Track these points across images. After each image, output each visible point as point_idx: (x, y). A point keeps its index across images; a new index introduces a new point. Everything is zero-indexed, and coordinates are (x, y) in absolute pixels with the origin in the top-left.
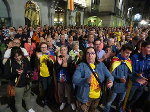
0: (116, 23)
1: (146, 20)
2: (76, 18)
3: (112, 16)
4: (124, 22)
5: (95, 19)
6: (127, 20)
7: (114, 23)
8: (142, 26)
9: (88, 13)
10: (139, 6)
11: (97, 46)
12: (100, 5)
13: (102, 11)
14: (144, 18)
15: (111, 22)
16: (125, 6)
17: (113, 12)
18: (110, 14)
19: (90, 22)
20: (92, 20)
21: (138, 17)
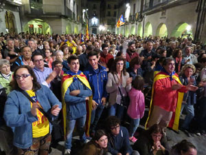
0: (70, 29)
1: (104, 25)
3: (63, 20)
4: (80, 27)
5: (39, 23)
6: (83, 25)
7: (65, 28)
8: (101, 32)
9: (26, 13)
12: (44, 3)
13: (47, 11)
14: (102, 22)
15: (63, 28)
16: (77, 7)
17: (63, 14)
18: (60, 16)
20: (36, 24)
21: (95, 21)
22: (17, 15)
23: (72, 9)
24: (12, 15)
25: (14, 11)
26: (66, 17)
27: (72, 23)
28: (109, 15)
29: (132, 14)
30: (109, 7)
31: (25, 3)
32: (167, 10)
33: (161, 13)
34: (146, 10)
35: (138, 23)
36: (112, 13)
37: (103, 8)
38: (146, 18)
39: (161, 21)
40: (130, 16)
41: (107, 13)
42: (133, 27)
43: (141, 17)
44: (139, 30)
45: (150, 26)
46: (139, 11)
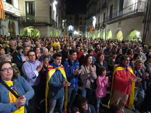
0: (53, 33)
1: (77, 31)
2: (9, 27)
3: (48, 27)
4: (60, 32)
5: (32, 29)
6: (63, 31)
7: (50, 32)
8: (76, 36)
9: (23, 22)
10: (71, 19)
11: (31, 57)
12: (35, 15)
13: (38, 21)
14: (76, 29)
15: (48, 32)
16: (59, 18)
17: (49, 23)
18: (46, 25)
19: (26, 32)
20: (29, 30)
21: (71, 28)
22: (16, 23)
23: (55, 20)
24: (13, 24)
25: (15, 20)
26: (50, 25)
27: (54, 29)
28: (81, 24)
29: (97, 24)
30: (81, 18)
31: (23, 15)
32: (122, 21)
33: (118, 23)
34: (108, 21)
35: (102, 30)
36: (83, 22)
37: (77, 19)
38: (108, 26)
39: (118, 29)
40: (96, 25)
41: (79, 23)
42: (98, 32)
43: (104, 26)
44: (102, 34)
45: (110, 32)
46: (103, 21)
